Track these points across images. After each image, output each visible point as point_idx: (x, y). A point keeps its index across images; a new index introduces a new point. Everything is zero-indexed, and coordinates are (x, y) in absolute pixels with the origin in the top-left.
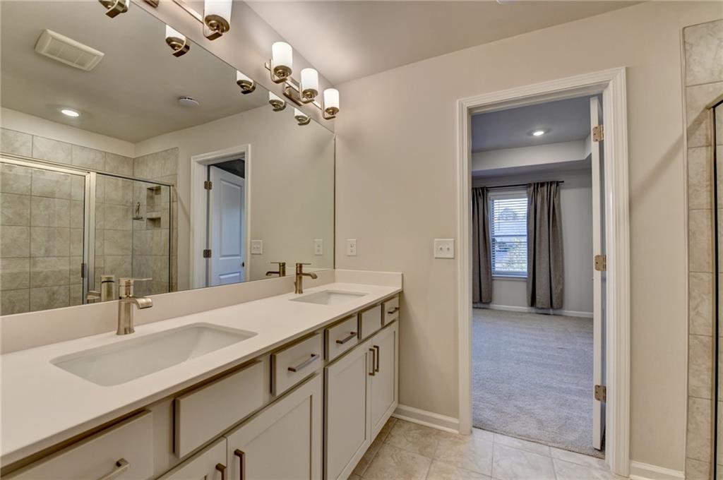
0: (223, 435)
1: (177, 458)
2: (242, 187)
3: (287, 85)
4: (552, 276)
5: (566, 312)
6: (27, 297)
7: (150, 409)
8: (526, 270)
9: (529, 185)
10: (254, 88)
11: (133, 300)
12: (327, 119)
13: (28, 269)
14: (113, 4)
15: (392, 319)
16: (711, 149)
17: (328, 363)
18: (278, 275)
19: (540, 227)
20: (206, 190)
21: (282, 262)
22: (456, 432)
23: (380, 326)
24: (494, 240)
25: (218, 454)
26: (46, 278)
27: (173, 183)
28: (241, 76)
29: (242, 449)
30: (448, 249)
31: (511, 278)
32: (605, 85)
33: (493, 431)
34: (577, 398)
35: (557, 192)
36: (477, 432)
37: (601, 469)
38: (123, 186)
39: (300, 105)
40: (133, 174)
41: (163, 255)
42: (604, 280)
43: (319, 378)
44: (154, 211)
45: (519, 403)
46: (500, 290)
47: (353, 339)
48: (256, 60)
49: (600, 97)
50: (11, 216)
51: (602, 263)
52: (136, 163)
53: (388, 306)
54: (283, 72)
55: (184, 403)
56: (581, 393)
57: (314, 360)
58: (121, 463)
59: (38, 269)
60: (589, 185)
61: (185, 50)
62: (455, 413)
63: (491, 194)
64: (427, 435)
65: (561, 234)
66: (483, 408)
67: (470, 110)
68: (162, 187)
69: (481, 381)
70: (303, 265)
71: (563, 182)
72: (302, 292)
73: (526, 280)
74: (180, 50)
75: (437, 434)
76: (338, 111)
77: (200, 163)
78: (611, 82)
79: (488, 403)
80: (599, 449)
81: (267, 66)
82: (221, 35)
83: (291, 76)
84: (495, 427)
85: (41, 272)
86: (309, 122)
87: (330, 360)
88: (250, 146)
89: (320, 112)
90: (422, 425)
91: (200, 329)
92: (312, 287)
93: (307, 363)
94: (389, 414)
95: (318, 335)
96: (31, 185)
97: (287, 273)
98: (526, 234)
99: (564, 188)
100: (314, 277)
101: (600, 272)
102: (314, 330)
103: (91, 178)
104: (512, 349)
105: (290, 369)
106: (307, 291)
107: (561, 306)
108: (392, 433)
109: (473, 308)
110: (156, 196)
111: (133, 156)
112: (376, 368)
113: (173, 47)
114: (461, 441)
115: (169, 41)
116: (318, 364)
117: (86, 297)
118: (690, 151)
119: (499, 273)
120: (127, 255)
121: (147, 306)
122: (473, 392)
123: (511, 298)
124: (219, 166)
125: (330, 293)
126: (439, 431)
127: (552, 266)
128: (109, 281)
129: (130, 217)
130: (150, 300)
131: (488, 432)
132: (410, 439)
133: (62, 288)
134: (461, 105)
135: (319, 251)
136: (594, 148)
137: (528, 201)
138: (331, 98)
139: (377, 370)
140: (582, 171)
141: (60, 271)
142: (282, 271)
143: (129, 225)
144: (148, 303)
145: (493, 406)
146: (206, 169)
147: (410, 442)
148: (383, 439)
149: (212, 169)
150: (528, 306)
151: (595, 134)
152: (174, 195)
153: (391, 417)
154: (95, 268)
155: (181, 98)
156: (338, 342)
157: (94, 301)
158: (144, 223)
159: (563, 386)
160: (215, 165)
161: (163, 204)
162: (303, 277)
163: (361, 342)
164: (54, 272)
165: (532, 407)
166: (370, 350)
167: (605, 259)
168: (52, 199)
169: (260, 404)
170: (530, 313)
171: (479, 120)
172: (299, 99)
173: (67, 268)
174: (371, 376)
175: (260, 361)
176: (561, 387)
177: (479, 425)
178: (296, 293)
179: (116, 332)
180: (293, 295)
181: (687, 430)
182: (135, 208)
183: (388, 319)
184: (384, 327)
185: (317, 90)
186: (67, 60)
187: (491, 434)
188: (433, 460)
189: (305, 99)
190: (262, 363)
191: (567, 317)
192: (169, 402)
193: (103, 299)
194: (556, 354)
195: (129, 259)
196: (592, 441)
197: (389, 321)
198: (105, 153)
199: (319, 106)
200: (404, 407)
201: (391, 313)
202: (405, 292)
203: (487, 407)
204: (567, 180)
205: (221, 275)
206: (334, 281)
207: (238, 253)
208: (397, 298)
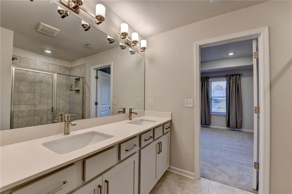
0: (101, 174)
1: (84, 182)
2: (109, 78)
3: (126, 39)
4: (237, 114)
5: (244, 130)
6: (33, 119)
7: (75, 163)
8: (225, 111)
9: (227, 76)
10: (114, 41)
11: (70, 122)
12: (142, 52)
13: (34, 109)
14: (63, 14)
15: (167, 132)
17: (141, 148)
18: (123, 113)
19: (232, 93)
20: (96, 79)
21: (124, 108)
22: (194, 178)
23: (162, 134)
24: (211, 99)
25: (99, 181)
26: (40, 112)
27: (84, 77)
28: (109, 37)
29: (108, 180)
30: (191, 103)
31: (219, 115)
32: (259, 35)
33: (209, 179)
34: (247, 167)
35: (240, 79)
36: (203, 179)
38: (66, 78)
39: (131, 47)
40: (70, 74)
41: (80, 104)
43: (137, 154)
44: (77, 87)
45: (221, 168)
46: (214, 119)
47: (151, 139)
48: (114, 31)
49: (257, 39)
50: (28, 90)
51: (257, 110)
52: (71, 70)
53: (165, 126)
54: (125, 35)
55: (87, 162)
56: (249, 165)
57: (136, 147)
58: (65, 182)
59: (37, 109)
60: (252, 75)
61: (88, 29)
62: (193, 170)
63: (210, 80)
64: (181, 179)
65: (241, 96)
66: (205, 169)
67: (200, 46)
68: (80, 78)
69: (205, 158)
70: (132, 109)
71: (242, 74)
72: (131, 120)
73: (226, 116)
74: (87, 28)
75: (185, 179)
76: (146, 48)
77: (94, 69)
78: (262, 33)
79: (207, 167)
80: (256, 189)
81: (119, 32)
82: (101, 23)
83: (128, 36)
84: (210, 177)
85: (38, 110)
86: (135, 53)
87: (142, 147)
88: (112, 62)
89: (139, 49)
90: (179, 175)
91: (93, 133)
92: (135, 118)
93: (133, 148)
94: (166, 169)
95: (137, 138)
96: (35, 78)
97: (126, 113)
98: (225, 96)
99: (242, 77)
100: (136, 114)
101: (257, 114)
102: (136, 135)
103: (55, 75)
104: (219, 145)
105: (126, 150)
107: (241, 127)
108: (167, 177)
110: (78, 82)
111: (70, 67)
112: (160, 151)
113: (84, 27)
114: (195, 182)
115: (83, 25)
116: (137, 149)
117: (54, 120)
119: (214, 113)
120: (68, 104)
121: (75, 125)
122: (201, 162)
123: (219, 123)
124: (101, 70)
125: (142, 120)
127: (237, 110)
128: (61, 115)
129: (69, 90)
130: (75, 122)
131: (207, 179)
132: (174, 180)
133: (45, 115)
134: (196, 45)
135: (138, 103)
136: (255, 61)
137: (227, 82)
138: (144, 43)
139: (161, 152)
140: (250, 69)
141: (44, 109)
142: (124, 111)
143: (68, 92)
144: (75, 124)
145: (209, 168)
146: (96, 71)
147: (174, 181)
148: (163, 179)
149: (99, 71)
150: (226, 127)
151: (255, 55)
152: (85, 81)
153: (167, 170)
154: (56, 108)
155: (87, 45)
156: (145, 140)
157: (56, 122)
158: (74, 92)
160: (99, 70)
161: (80, 85)
162: (132, 114)
163: (154, 140)
164: (42, 110)
165: (226, 170)
166: (158, 143)
167: (259, 109)
168: (42, 83)
169: (115, 163)
170: (227, 130)
171: (204, 51)
172: (131, 44)
173: (47, 108)
174: (158, 154)
175: (115, 147)
176: (239, 162)
177: (203, 176)
178: (129, 120)
179: (64, 134)
180: (128, 121)
182: (71, 86)
183: (165, 131)
184: (164, 134)
185: (138, 41)
186: (48, 33)
187: (208, 180)
188: (183, 189)
189: (133, 44)
190: (116, 148)
191: (244, 132)
192: (82, 161)
193: (59, 122)
194: (238, 148)
195: (68, 105)
196: (252, 186)
197: (166, 132)
198: (60, 66)
199: (139, 47)
200: (172, 167)
201: (167, 129)
202: (173, 120)
203: (207, 169)
204: (244, 73)
205: (101, 112)
206: (144, 115)
207: (108, 103)
208: (170, 123)
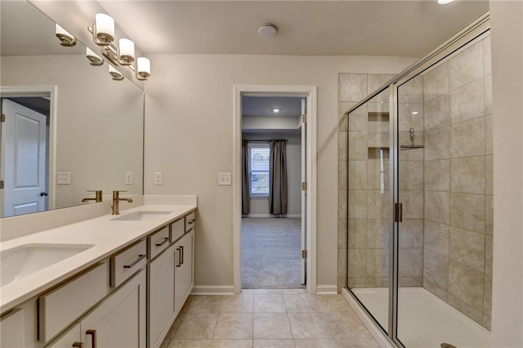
0: (77, 321)
1: (43, 343)
2: (40, 122)
3: (107, 48)
5: (289, 215)
8: (268, 192)
9: (271, 141)
10: (74, 44)
12: (139, 80)
15: (190, 228)
16: (347, 132)
17: (149, 261)
18: (95, 201)
19: (276, 166)
21: (99, 190)
22: (232, 294)
23: (183, 233)
24: (251, 174)
25: (74, 336)
28: (61, 30)
29: (92, 329)
30: (228, 179)
31: (260, 197)
32: (308, 94)
33: (253, 288)
34: (294, 261)
35: (285, 146)
36: (244, 291)
37: (305, 294)
39: (115, 65)
42: (306, 195)
43: (144, 272)
45: (266, 270)
46: (254, 204)
49: (306, 99)
51: (305, 186)
53: (188, 218)
54: (106, 39)
55: (48, 299)
57: (141, 259)
60: (300, 143)
62: (231, 282)
63: (249, 144)
64: (214, 300)
66: (247, 277)
67: (242, 93)
70: (120, 192)
71: (288, 141)
72: (118, 214)
73: (268, 198)
75: (221, 298)
76: (149, 75)
78: (310, 93)
79: (249, 273)
80: (304, 284)
81: (90, 29)
83: (113, 43)
84: (254, 285)
86: (123, 78)
87: (151, 258)
88: (57, 87)
89: (133, 74)
90: (210, 296)
93: (137, 262)
94: (188, 293)
95: (143, 242)
97: (103, 200)
98: (268, 170)
99: (288, 144)
100: (130, 201)
101: (304, 191)
104: (262, 240)
105: (125, 267)
106: (122, 213)
107: (286, 212)
108: (191, 305)
109: (242, 217)
112: (181, 261)
114: (235, 299)
116: (142, 263)
118: (340, 132)
119: (254, 194)
122: (241, 269)
123: (260, 209)
125: (141, 213)
126: (222, 296)
132: (204, 306)
134: (237, 89)
135: (129, 181)
136: (303, 124)
137: (270, 150)
138: (144, 65)
139: (182, 263)
140: (296, 135)
145: (252, 274)
148: (185, 310)
149: (6, 102)
150: (269, 213)
151: (303, 118)
153: (190, 295)
156: (157, 245)
159: (287, 256)
162: (120, 202)
163: (171, 244)
165: (272, 270)
166: (177, 249)
167: (306, 184)
170: (270, 217)
171: (247, 100)
172: (116, 60)
174: (178, 267)
175: (103, 263)
176: (286, 257)
177: (245, 287)
178: (113, 214)
180: (110, 216)
181: (338, 264)
183: (188, 227)
184: (186, 233)
185: (133, 57)
187: (252, 290)
188: (219, 314)
189: (122, 62)
190: (105, 264)
191: (289, 218)
192: (34, 302)
194: (284, 239)
196: (300, 281)
199: (133, 69)
200: (198, 287)
201: (191, 223)
202: (199, 209)
203: (249, 275)
204: (290, 140)
205: (14, 205)
206: (142, 203)
207: (36, 184)
208: (194, 213)
